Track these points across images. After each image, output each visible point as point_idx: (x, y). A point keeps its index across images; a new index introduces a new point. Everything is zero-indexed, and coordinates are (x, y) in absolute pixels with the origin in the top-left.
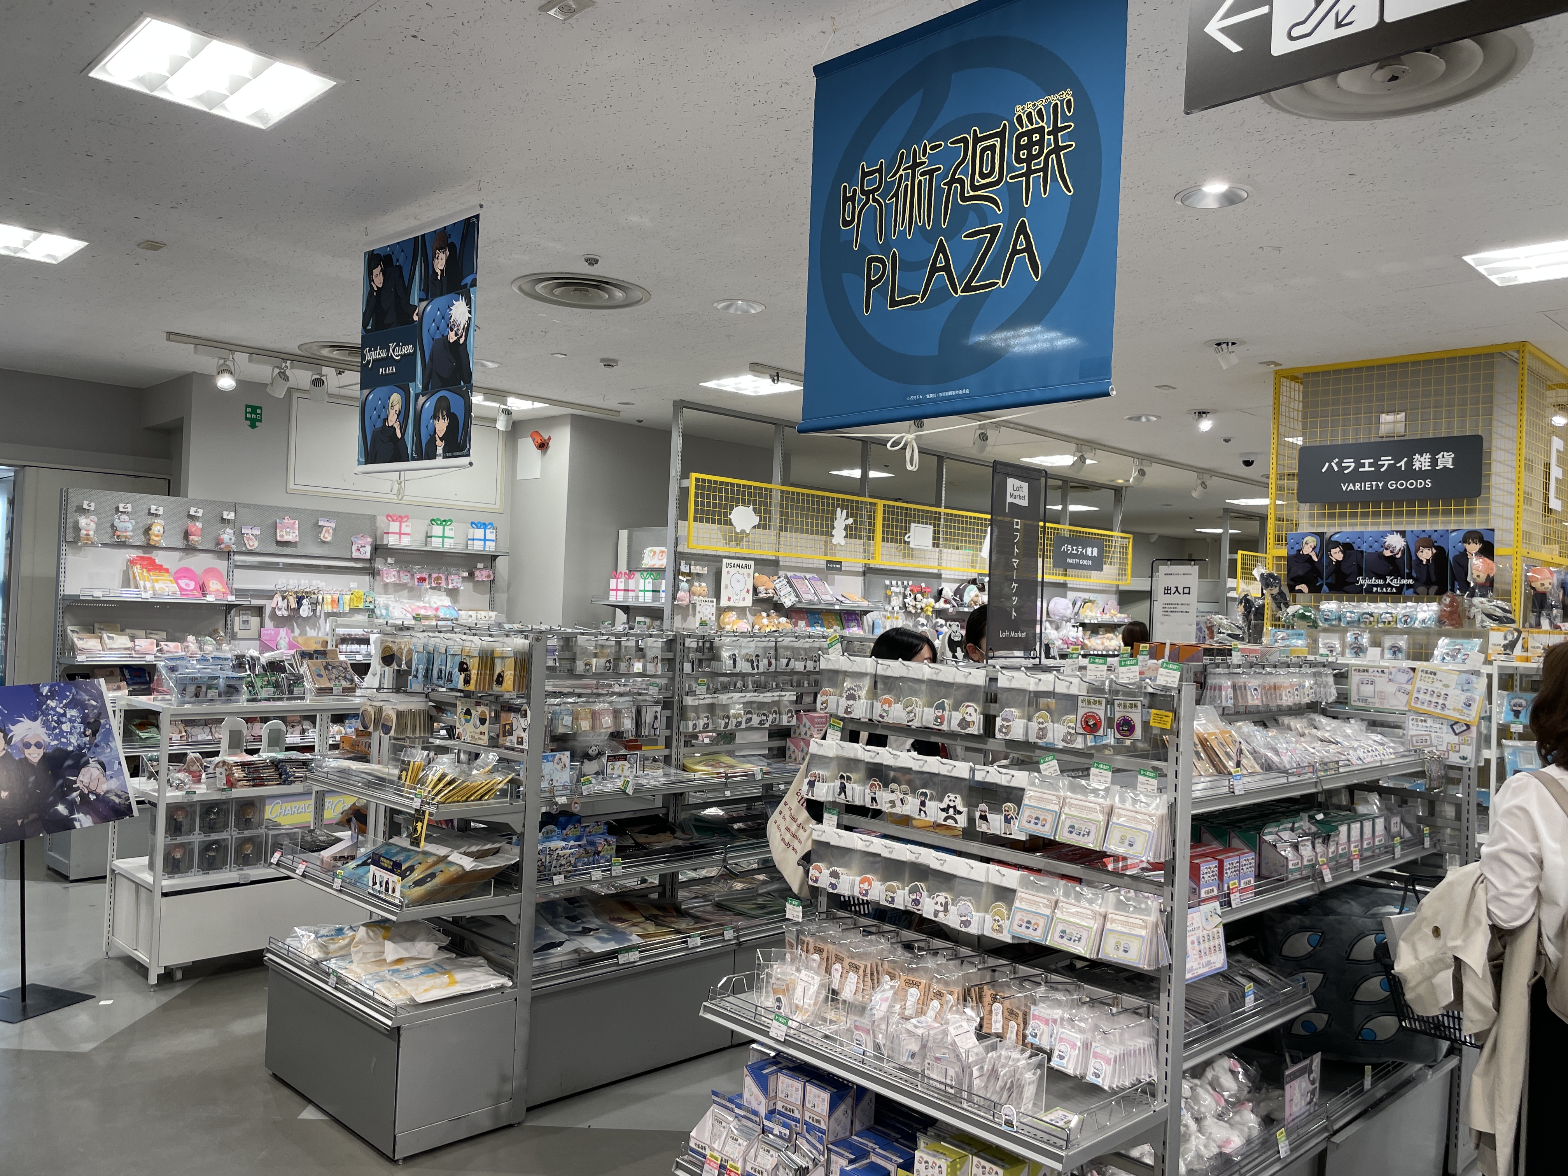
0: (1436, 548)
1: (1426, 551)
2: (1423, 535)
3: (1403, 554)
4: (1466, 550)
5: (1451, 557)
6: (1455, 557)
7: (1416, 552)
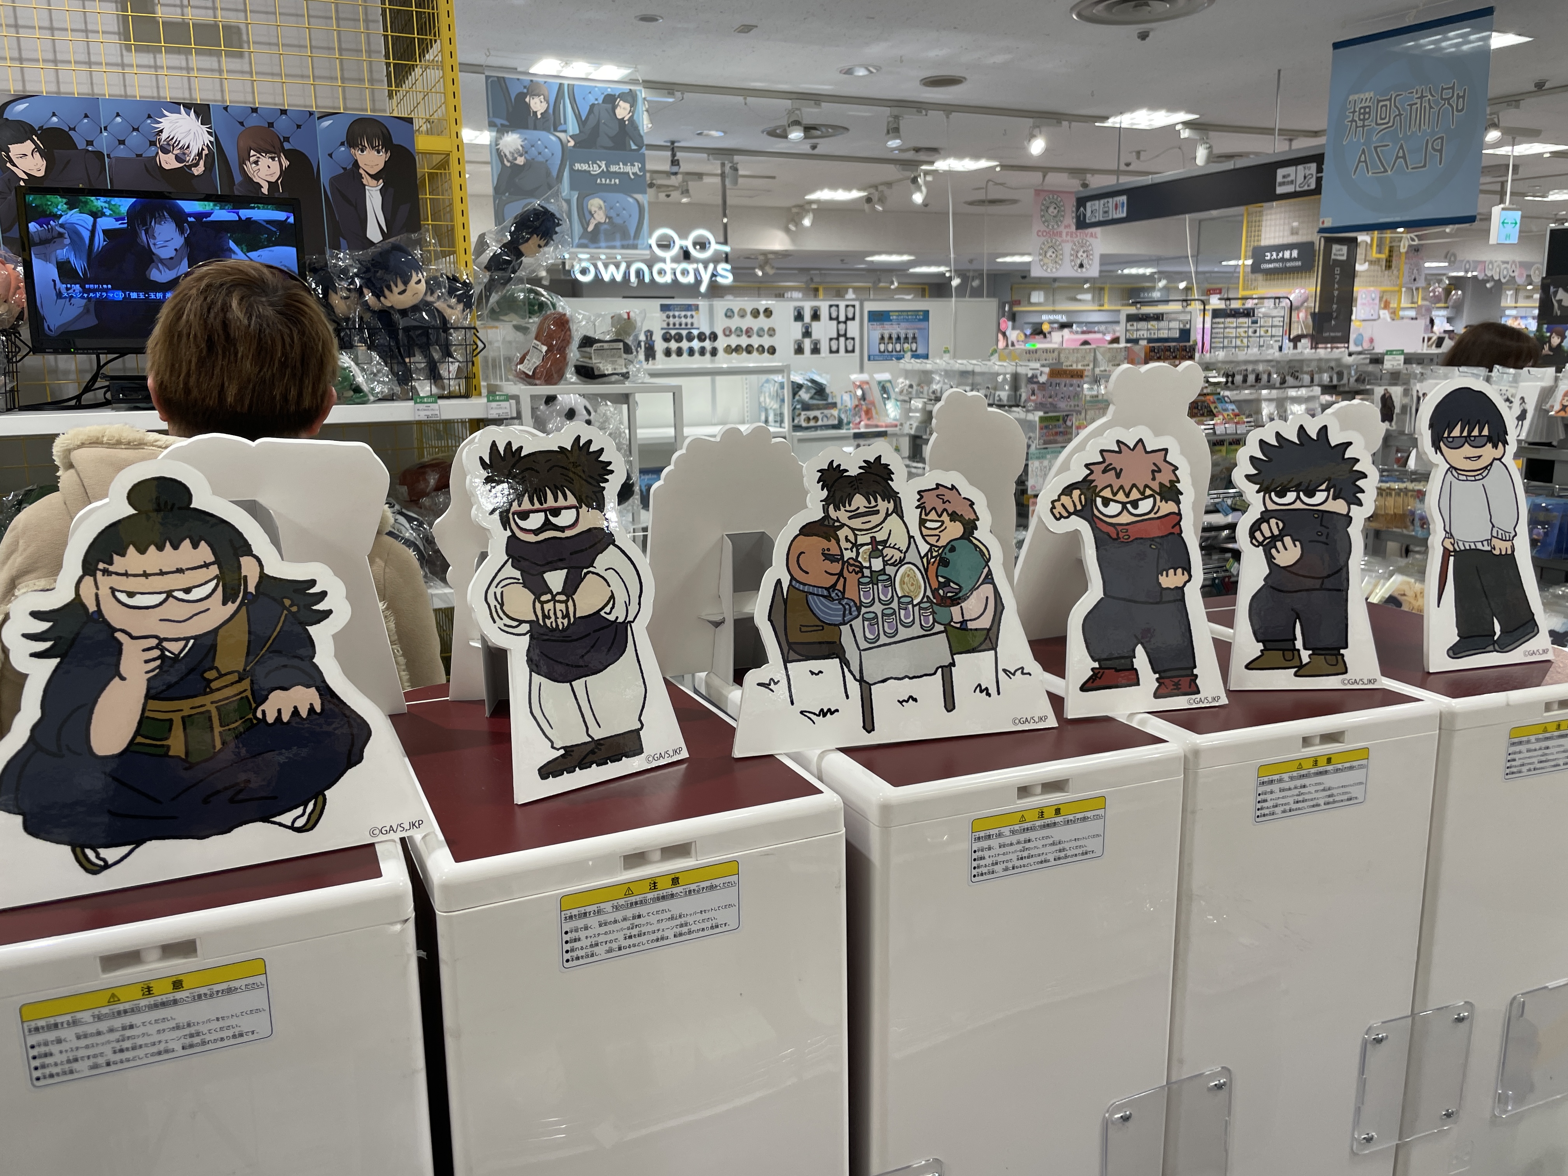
0: (289, 155)
1: (265, 161)
2: (253, 121)
3: (209, 167)
4: (356, 164)
5: (324, 181)
6: (334, 181)
7: (242, 163)
